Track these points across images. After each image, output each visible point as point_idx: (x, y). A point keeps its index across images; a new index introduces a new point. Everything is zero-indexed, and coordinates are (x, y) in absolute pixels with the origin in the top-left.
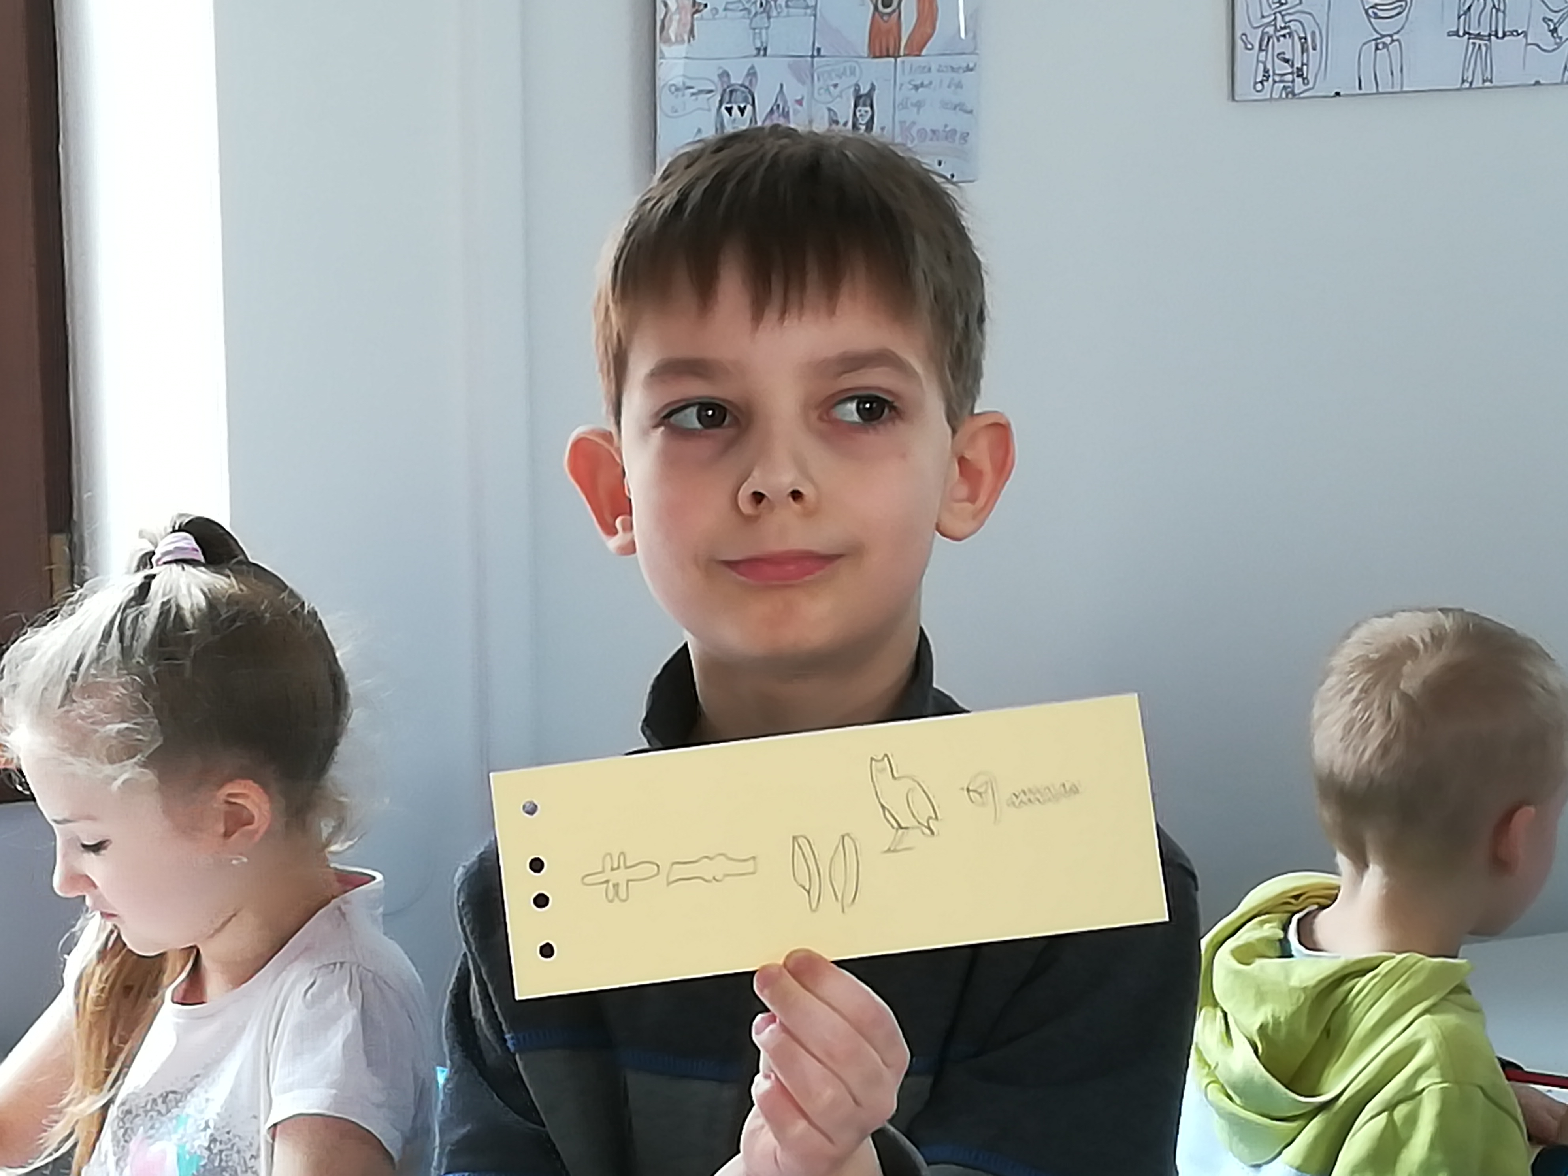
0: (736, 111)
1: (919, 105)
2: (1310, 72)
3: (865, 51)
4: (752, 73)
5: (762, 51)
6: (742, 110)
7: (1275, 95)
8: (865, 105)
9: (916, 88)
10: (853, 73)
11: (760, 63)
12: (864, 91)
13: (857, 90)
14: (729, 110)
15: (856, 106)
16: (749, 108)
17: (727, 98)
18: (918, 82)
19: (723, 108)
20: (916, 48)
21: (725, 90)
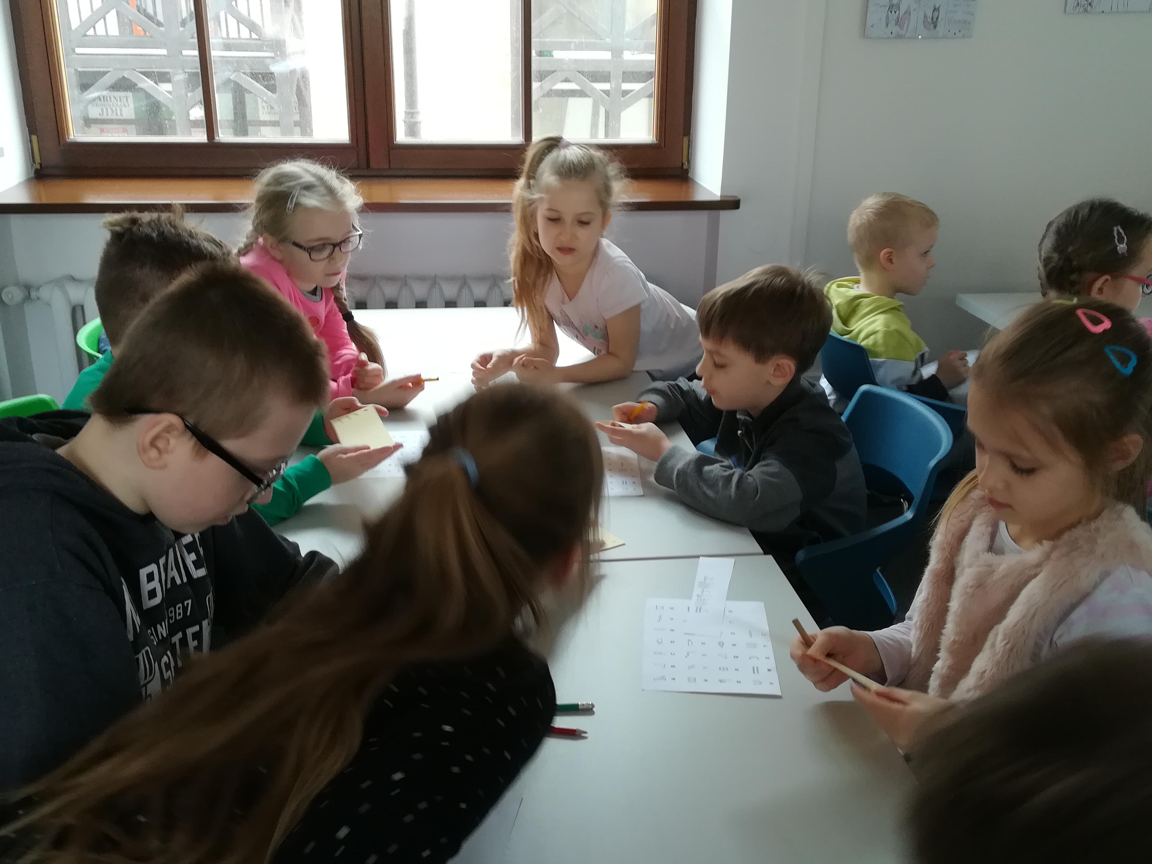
0: (893, 12)
1: (955, 12)
2: (1094, 5)
4: (900, 1)
6: (895, 12)
7: (1081, 11)
8: (936, 11)
9: (955, 6)
12: (937, 6)
13: (934, 6)
14: (891, 12)
15: (933, 11)
16: (898, 11)
17: (891, 8)
19: (889, 11)
21: (890, 6)
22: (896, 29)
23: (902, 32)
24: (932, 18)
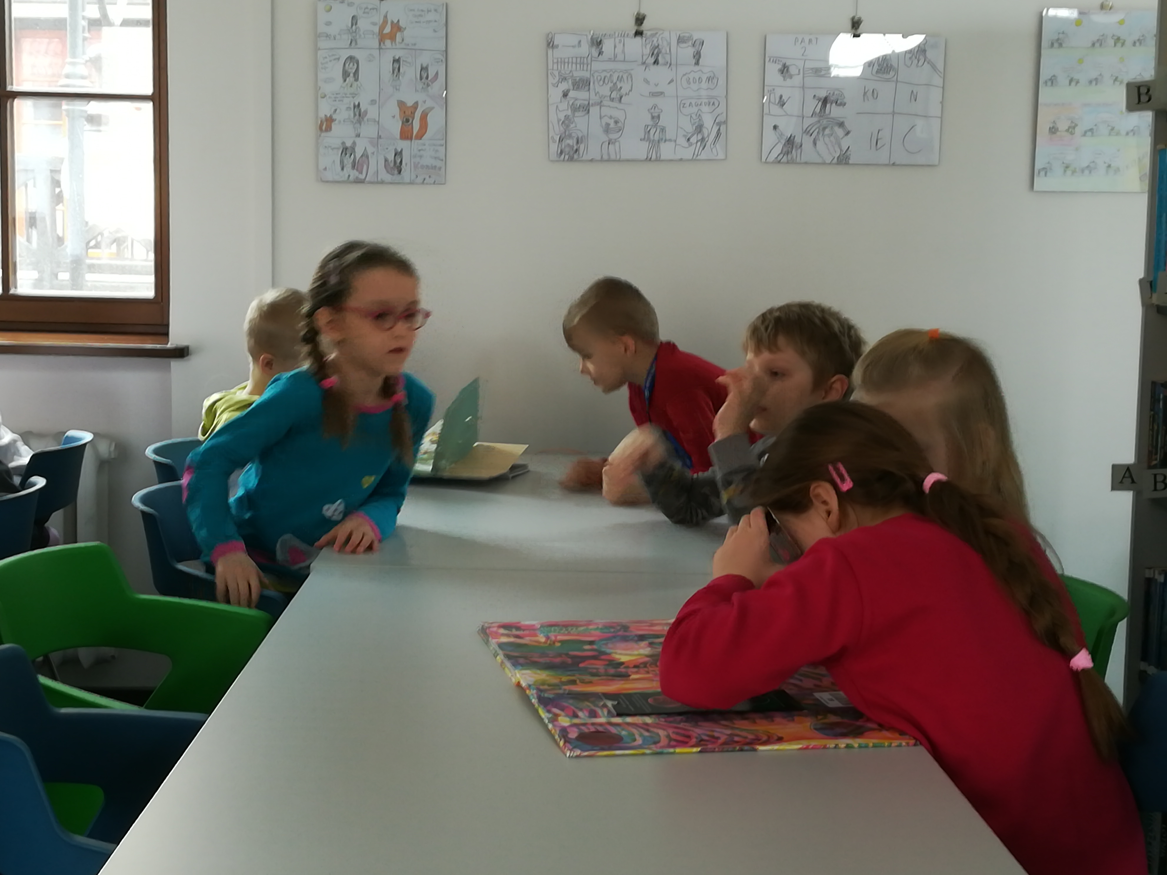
0: (348, 155)
1: (421, 157)
2: (580, 152)
3: (398, 136)
4: (354, 143)
5: (358, 136)
6: (350, 155)
7: (565, 159)
9: (420, 150)
10: (394, 144)
11: (358, 140)
13: (396, 149)
14: (345, 155)
16: (353, 155)
17: (345, 151)
18: (420, 148)
19: (343, 154)
20: (420, 136)
21: (343, 149)
22: (354, 174)
23: (362, 177)
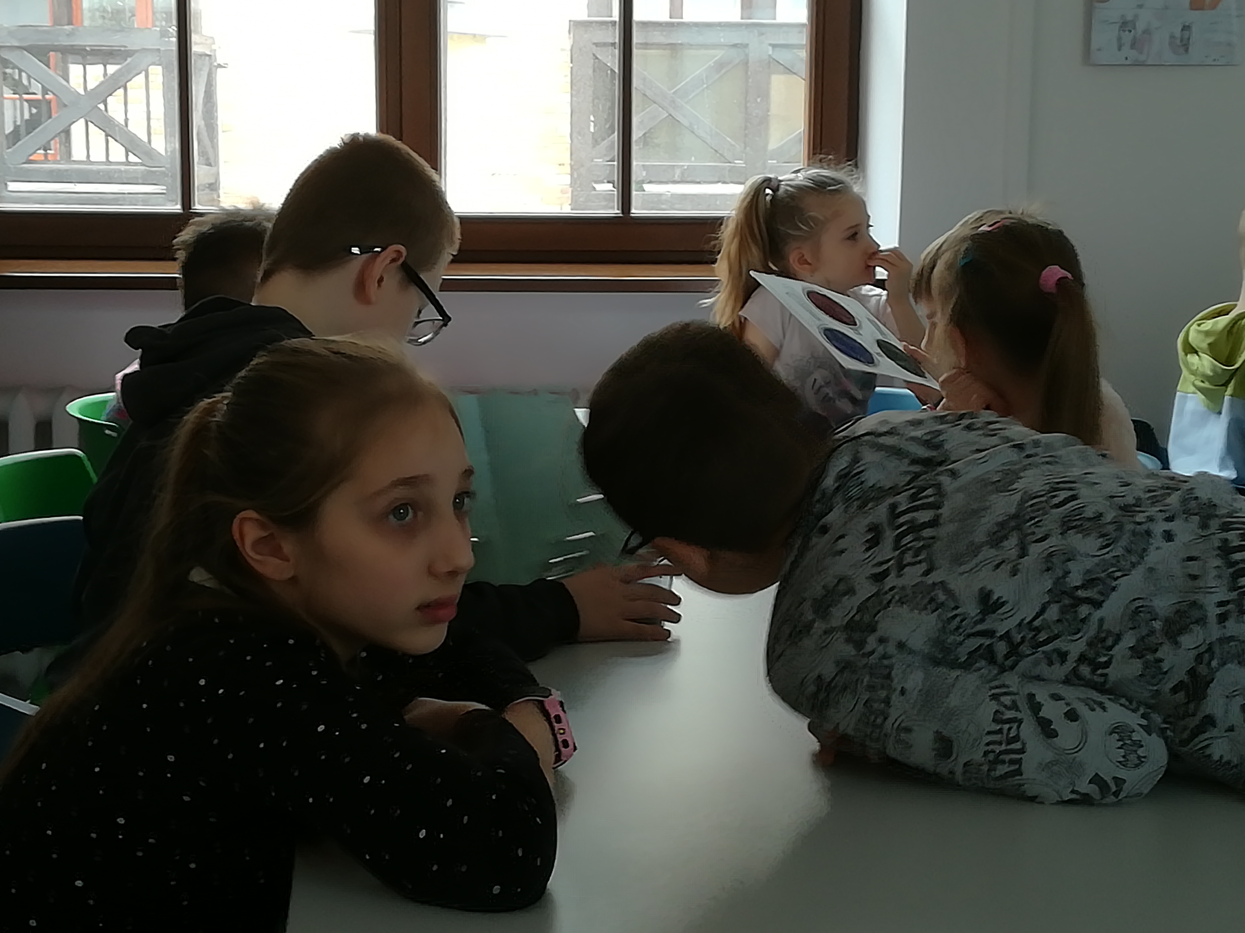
0: (1127, 31)
1: (1214, 31)
3: (1187, 6)
4: (1136, 16)
8: (1187, 30)
9: (1212, 23)
10: (1182, 16)
11: (1140, 12)
12: (1187, 24)
13: (1184, 23)
14: (1124, 31)
15: (1182, 31)
16: (1133, 31)
17: (1123, 26)
18: (1213, 20)
19: (1122, 30)
20: (1213, 6)
21: (1122, 23)
22: (1133, 54)
23: (1142, 58)
24: (1182, 41)
